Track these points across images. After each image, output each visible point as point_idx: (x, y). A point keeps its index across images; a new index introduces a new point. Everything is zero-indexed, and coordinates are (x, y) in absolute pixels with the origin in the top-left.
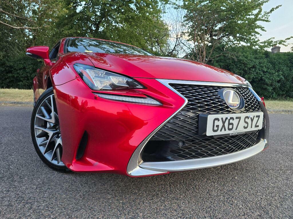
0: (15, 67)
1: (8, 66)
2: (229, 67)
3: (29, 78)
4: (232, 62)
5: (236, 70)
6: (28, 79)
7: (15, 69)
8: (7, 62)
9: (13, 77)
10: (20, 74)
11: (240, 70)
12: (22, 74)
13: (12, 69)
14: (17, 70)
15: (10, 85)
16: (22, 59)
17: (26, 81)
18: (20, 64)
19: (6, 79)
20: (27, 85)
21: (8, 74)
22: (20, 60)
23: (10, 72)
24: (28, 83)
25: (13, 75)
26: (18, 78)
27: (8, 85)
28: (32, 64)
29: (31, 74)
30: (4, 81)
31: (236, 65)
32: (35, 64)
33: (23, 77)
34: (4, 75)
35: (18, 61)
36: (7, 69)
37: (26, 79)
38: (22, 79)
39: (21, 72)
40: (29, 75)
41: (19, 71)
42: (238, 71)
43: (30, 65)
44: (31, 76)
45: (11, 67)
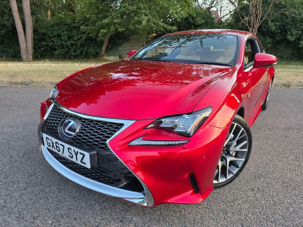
0: (48, 34)
1: (41, 34)
2: (286, 27)
3: (65, 46)
4: (291, 21)
5: (294, 31)
6: (63, 48)
7: (48, 37)
8: (39, 29)
9: (47, 45)
10: (54, 43)
11: (298, 30)
12: (57, 42)
13: (46, 37)
14: (51, 38)
15: (44, 54)
16: (54, 25)
17: (61, 49)
18: (53, 30)
19: (39, 48)
20: (63, 54)
21: (41, 43)
22: (52, 26)
23: (44, 39)
24: (63, 51)
25: (47, 43)
26: (52, 47)
27: (41, 54)
28: (66, 30)
29: (66, 42)
30: (37, 51)
31: (295, 25)
32: (68, 30)
33: (57, 45)
34: (37, 43)
35: (50, 27)
36: (40, 37)
37: (61, 47)
38: (56, 47)
39: (56, 40)
40: (64, 43)
41: (53, 39)
42: (296, 31)
43: (64, 31)
44: (66, 44)
45: (44, 34)
